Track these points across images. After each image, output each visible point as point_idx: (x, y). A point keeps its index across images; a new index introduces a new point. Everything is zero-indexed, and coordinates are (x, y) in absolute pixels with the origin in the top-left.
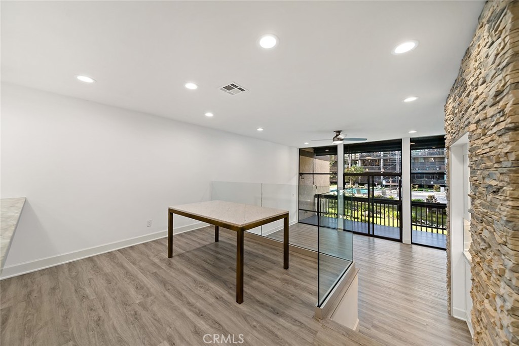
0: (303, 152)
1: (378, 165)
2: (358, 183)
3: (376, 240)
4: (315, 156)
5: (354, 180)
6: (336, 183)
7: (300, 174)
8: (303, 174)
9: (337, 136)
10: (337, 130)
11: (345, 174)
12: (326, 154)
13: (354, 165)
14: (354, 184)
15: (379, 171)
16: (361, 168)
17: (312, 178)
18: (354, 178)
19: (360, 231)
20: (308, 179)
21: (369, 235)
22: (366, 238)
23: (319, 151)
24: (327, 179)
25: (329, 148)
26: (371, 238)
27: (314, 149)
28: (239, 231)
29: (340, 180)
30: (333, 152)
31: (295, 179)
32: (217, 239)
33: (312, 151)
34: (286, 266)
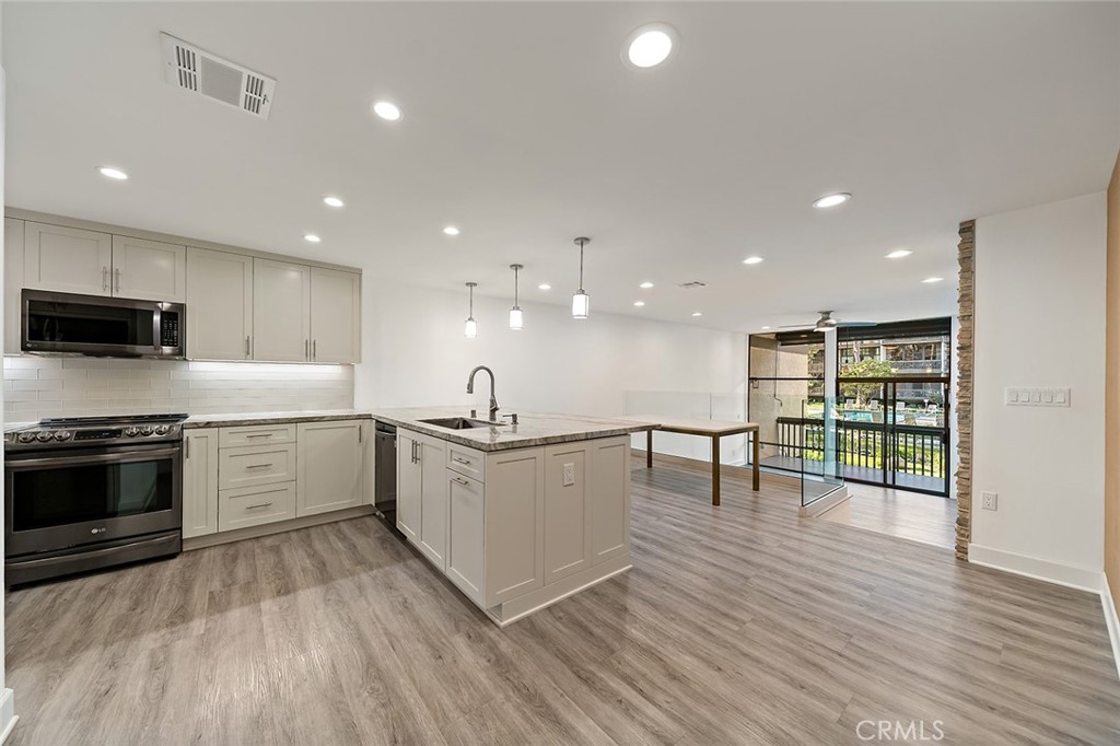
0: (754, 340)
1: (934, 358)
2: (879, 399)
3: (900, 492)
4: (779, 347)
5: (869, 391)
6: (822, 399)
7: (751, 379)
8: (756, 379)
9: (824, 319)
10: (825, 310)
11: (838, 380)
12: (804, 342)
13: (868, 360)
14: (867, 401)
15: (936, 371)
16: (885, 364)
17: (772, 386)
18: (868, 388)
19: (871, 480)
20: (766, 388)
21: (885, 485)
22: (881, 490)
23: (786, 338)
24: (803, 389)
25: (809, 332)
26: (890, 490)
27: (778, 334)
28: (716, 436)
29: (830, 393)
30: (820, 337)
31: (742, 388)
32: (650, 465)
33: (773, 337)
34: (756, 488)
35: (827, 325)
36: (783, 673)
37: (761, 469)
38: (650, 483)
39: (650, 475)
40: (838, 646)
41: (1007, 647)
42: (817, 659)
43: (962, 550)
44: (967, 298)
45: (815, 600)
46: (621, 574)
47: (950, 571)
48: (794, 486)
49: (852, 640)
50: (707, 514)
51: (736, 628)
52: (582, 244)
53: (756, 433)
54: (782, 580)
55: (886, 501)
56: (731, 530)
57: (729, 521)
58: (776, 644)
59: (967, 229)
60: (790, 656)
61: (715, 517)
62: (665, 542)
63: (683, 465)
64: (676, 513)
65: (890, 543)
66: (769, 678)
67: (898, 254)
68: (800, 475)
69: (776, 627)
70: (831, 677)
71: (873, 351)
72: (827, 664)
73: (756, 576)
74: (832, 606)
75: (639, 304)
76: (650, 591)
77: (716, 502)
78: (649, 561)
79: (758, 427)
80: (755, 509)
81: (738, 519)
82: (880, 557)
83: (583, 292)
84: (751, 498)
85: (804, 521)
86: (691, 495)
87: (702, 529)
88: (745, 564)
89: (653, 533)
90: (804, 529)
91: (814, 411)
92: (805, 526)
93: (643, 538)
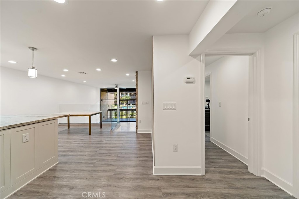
0: (102, 90)
3: (130, 122)
4: (108, 92)
6: (117, 105)
7: (101, 100)
8: (102, 100)
9: (116, 86)
10: (116, 84)
11: (120, 100)
12: (113, 91)
13: (126, 95)
16: (129, 97)
17: (106, 102)
18: (126, 102)
19: (122, 121)
20: (105, 102)
21: (128, 122)
22: (127, 123)
24: (113, 102)
25: (114, 89)
26: (129, 122)
27: (107, 89)
28: (90, 116)
29: (118, 103)
30: (116, 90)
31: (99, 103)
32: (69, 127)
33: (106, 90)
34: (101, 128)
35: (117, 88)
36: (103, 170)
37: (102, 123)
38: (69, 133)
39: (69, 131)
40: (115, 158)
41: (141, 146)
42: (111, 163)
43: (137, 131)
44: (137, 85)
45: (112, 150)
46: (54, 166)
47: (135, 136)
48: (109, 125)
49: (118, 156)
50: (87, 138)
51: (92, 165)
52: (33, 49)
53: (101, 114)
54: (105, 148)
55: (128, 125)
56: (93, 140)
57: (93, 138)
58: (103, 164)
59: (137, 72)
60: (105, 166)
61: (89, 138)
62: (73, 150)
63: (81, 126)
64: (77, 140)
65: (126, 133)
66: (100, 173)
67: (128, 75)
68: (110, 123)
69: (102, 160)
70: (113, 165)
71: (127, 94)
72: (113, 163)
73: (99, 150)
74: (115, 150)
75: (63, 76)
76: (66, 167)
77: (90, 134)
78: (66, 158)
79: (101, 112)
80: (101, 133)
81: (96, 137)
82: (125, 137)
83: (34, 68)
84: (100, 131)
85: (112, 133)
86: (83, 134)
87: (85, 142)
88: (97, 148)
89: (68, 149)
90: (112, 135)
91: (116, 107)
92: (112, 134)
93: (64, 151)
